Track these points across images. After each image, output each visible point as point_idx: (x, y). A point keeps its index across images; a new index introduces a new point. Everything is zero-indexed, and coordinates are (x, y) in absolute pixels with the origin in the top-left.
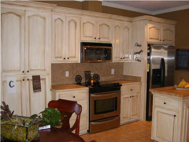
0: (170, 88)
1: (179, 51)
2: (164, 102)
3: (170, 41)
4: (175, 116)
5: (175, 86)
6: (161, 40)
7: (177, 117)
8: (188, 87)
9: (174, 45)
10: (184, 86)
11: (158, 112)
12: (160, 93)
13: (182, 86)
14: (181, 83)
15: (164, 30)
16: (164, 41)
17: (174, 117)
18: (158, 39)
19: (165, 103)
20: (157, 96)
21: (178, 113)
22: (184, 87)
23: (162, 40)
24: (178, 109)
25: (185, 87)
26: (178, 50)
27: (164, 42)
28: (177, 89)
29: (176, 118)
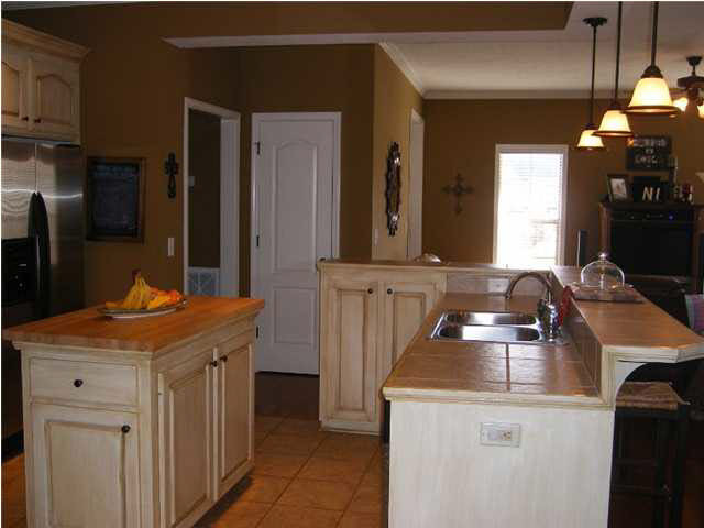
0: (87, 317)
1: (101, 167)
2: (73, 381)
3: (62, 122)
4: (125, 429)
5: (109, 304)
6: (26, 119)
7: (135, 433)
8: (158, 305)
9: (78, 142)
10: (143, 302)
11: (48, 422)
12: (53, 343)
13: (139, 305)
14: (134, 291)
15: (39, 78)
16: (38, 121)
17: (121, 433)
18: (17, 114)
19: (78, 384)
20: (40, 354)
21: (138, 414)
22: (144, 309)
23: (31, 118)
24: (137, 400)
25: (149, 308)
26: (94, 162)
27: (41, 126)
28: (115, 317)
29: (132, 437)
